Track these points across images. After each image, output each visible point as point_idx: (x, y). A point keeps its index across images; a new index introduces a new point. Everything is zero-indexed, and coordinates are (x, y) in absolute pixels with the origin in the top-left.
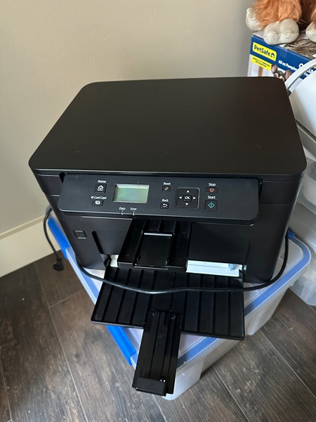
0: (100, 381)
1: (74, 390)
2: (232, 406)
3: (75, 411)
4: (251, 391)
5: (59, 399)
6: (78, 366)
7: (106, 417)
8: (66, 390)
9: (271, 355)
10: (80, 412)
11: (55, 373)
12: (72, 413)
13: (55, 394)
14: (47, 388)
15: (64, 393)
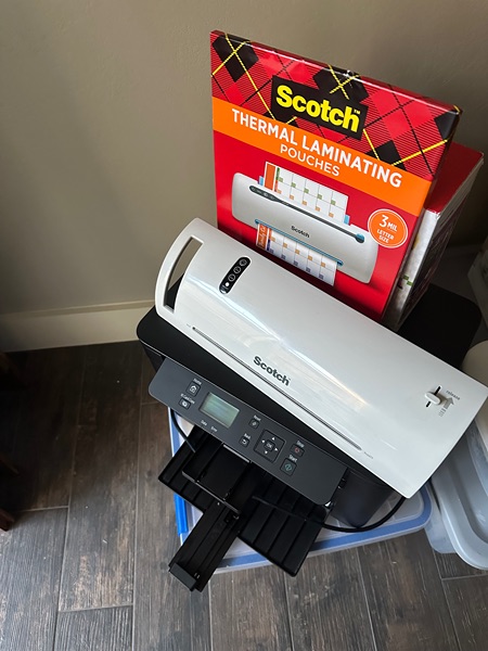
0: (162, 512)
1: (134, 508)
2: (282, 608)
3: (128, 529)
4: (309, 604)
5: (117, 509)
6: (147, 485)
7: (155, 550)
8: (127, 503)
9: (352, 579)
10: (132, 531)
11: (122, 480)
12: (124, 529)
13: (116, 502)
14: (110, 492)
15: (124, 505)
